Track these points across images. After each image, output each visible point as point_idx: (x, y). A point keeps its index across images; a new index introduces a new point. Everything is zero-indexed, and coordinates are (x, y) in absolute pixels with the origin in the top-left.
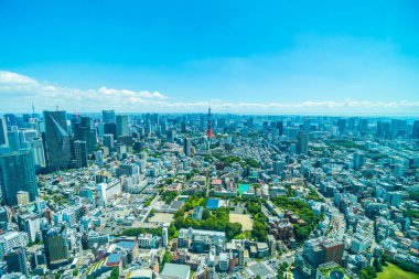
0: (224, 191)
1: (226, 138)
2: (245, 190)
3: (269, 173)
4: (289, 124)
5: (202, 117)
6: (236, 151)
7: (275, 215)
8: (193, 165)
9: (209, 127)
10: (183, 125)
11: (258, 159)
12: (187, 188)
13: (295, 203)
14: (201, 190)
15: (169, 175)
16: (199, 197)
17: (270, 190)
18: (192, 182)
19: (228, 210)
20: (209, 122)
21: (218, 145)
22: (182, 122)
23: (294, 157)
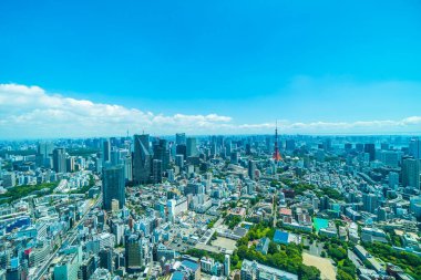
0: (295, 224)
1: (296, 161)
2: (323, 226)
3: (358, 209)
4: (384, 146)
5: (268, 138)
6: (309, 178)
7: (370, 267)
8: (258, 190)
9: (276, 149)
10: (248, 147)
11: (340, 189)
12: (251, 215)
13: (404, 256)
14: (266, 218)
15: (233, 198)
16: (265, 226)
17: (360, 231)
18: (257, 209)
19: (301, 248)
20: (275, 144)
21: (286, 169)
22: (247, 144)
23: (397, 189)
